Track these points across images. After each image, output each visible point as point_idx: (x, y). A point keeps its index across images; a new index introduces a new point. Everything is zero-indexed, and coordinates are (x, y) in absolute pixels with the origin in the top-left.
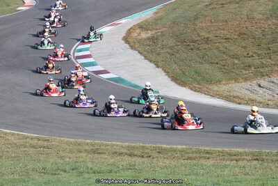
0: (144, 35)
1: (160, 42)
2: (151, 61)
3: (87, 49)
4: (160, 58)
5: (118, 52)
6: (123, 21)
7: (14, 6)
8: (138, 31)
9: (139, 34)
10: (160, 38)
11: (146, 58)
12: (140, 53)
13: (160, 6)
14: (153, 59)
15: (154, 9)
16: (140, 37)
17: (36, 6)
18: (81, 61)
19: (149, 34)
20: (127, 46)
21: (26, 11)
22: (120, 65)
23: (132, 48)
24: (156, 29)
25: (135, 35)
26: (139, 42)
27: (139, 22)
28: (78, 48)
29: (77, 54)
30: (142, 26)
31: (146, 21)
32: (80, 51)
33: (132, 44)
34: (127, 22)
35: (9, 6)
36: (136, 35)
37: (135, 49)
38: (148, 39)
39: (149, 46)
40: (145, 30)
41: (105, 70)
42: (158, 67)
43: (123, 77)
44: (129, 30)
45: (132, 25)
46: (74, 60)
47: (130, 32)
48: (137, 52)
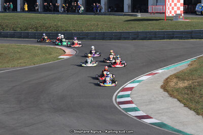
0: (181, 85)
1: (198, 91)
2: (191, 109)
3: (128, 96)
4: (199, 107)
5: (158, 99)
6: (160, 71)
7: (56, 55)
8: (175, 80)
9: (176, 84)
10: (198, 87)
11: (186, 105)
12: (179, 100)
13: (193, 59)
14: (193, 106)
15: (188, 61)
16: (178, 87)
17: (76, 55)
18: (123, 106)
19: (186, 84)
20: (166, 94)
21: (67, 59)
22: (160, 112)
23: (171, 95)
24: (193, 80)
25: (172, 84)
26: (177, 90)
27: (175, 72)
28: (119, 94)
29: (119, 100)
30: (179, 76)
31: (182, 71)
32: (122, 97)
33: (171, 92)
34: (163, 72)
35: (50, 54)
36: (174, 84)
37: (174, 97)
38: (186, 88)
39: (188, 94)
40: (182, 80)
41: (147, 116)
42: (198, 114)
43: (165, 122)
44: (167, 79)
45: (169, 75)
46: (117, 106)
47: (167, 81)
48: (176, 100)
